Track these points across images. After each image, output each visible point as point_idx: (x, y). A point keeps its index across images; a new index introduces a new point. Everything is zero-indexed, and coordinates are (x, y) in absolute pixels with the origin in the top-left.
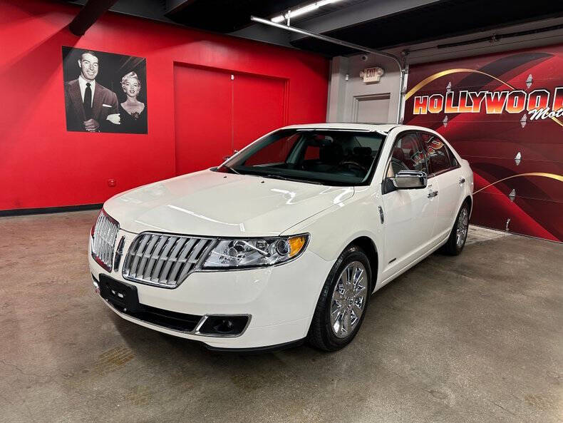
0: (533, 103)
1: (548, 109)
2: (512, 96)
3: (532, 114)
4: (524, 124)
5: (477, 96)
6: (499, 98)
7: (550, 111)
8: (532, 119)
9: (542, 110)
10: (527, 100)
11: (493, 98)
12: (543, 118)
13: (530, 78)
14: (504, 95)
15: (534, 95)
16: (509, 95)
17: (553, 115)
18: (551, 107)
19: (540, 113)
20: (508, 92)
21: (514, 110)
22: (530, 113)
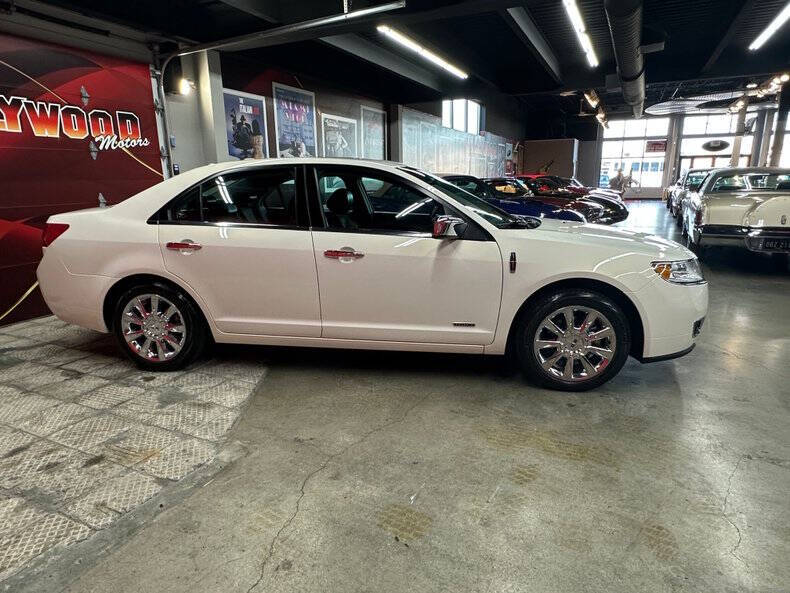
0: (96, 128)
1: (116, 137)
2: (67, 113)
3: (100, 142)
4: (94, 155)
5: (9, 103)
6: (48, 113)
7: (118, 140)
8: (101, 147)
9: (109, 137)
10: (88, 123)
11: (38, 112)
12: (113, 148)
13: (83, 91)
14: (54, 110)
15: (95, 116)
16: (62, 111)
17: (122, 145)
18: (118, 135)
19: (107, 141)
20: (59, 105)
21: (76, 134)
22: (97, 140)
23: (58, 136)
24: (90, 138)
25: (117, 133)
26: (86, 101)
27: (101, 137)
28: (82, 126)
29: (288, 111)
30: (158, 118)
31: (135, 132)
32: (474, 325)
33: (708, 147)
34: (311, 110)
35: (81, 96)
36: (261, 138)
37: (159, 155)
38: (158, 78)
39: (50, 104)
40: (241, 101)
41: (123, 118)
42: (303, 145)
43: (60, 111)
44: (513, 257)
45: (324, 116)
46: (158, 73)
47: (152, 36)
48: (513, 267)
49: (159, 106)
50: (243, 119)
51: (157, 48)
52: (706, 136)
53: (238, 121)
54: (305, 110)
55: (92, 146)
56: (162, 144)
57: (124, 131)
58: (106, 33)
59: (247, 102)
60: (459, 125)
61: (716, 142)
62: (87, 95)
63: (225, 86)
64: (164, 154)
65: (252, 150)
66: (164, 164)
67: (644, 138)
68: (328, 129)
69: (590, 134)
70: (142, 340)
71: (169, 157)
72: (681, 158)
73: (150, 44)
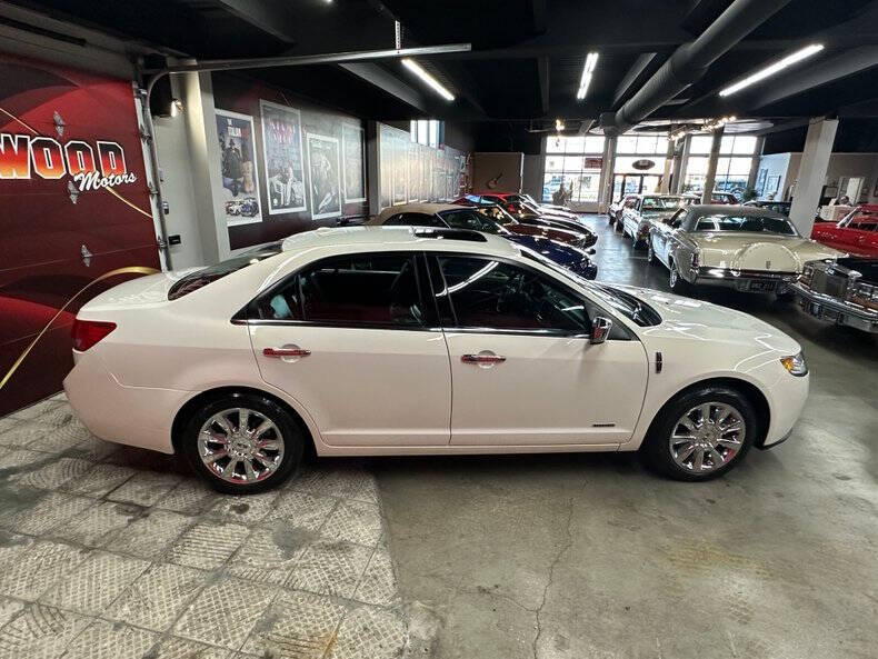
0: (75, 163)
1: (98, 174)
2: (38, 146)
3: (80, 181)
4: (74, 198)
6: (15, 147)
7: (101, 177)
8: (81, 188)
9: (90, 175)
10: (65, 158)
11: (2, 147)
12: (96, 187)
13: (57, 117)
14: (23, 143)
15: (73, 149)
16: (33, 145)
17: (105, 183)
18: (100, 171)
19: (89, 180)
20: (28, 137)
21: (50, 173)
22: (76, 179)
23: (29, 177)
24: (68, 177)
25: (99, 169)
26: (60, 130)
27: (82, 175)
28: (57, 162)
29: (274, 131)
30: (145, 147)
31: (120, 167)
32: (613, 425)
33: (636, 165)
34: (297, 130)
35: (55, 124)
36: (251, 165)
37: (148, 192)
38: (143, 98)
39: (17, 137)
40: (230, 122)
41: (105, 149)
42: (291, 170)
43: (30, 144)
44: (659, 357)
45: (309, 135)
46: (144, 92)
47: (135, 46)
48: (659, 368)
49: (146, 134)
50: (232, 143)
51: (141, 62)
52: (636, 155)
53: (228, 146)
54: (292, 130)
55: (71, 187)
56: (150, 179)
57: (107, 166)
58: (82, 42)
59: (237, 123)
60: (423, 140)
61: (644, 161)
62: (62, 122)
63: (216, 107)
64: (153, 190)
65: (242, 180)
66: (153, 203)
67: (583, 155)
68: (313, 150)
69: (535, 149)
70: (224, 461)
71: (158, 195)
72: (615, 175)
73: (132, 57)
